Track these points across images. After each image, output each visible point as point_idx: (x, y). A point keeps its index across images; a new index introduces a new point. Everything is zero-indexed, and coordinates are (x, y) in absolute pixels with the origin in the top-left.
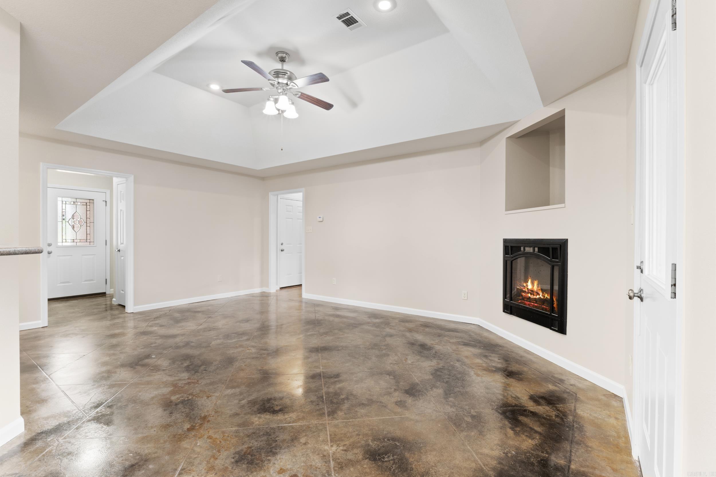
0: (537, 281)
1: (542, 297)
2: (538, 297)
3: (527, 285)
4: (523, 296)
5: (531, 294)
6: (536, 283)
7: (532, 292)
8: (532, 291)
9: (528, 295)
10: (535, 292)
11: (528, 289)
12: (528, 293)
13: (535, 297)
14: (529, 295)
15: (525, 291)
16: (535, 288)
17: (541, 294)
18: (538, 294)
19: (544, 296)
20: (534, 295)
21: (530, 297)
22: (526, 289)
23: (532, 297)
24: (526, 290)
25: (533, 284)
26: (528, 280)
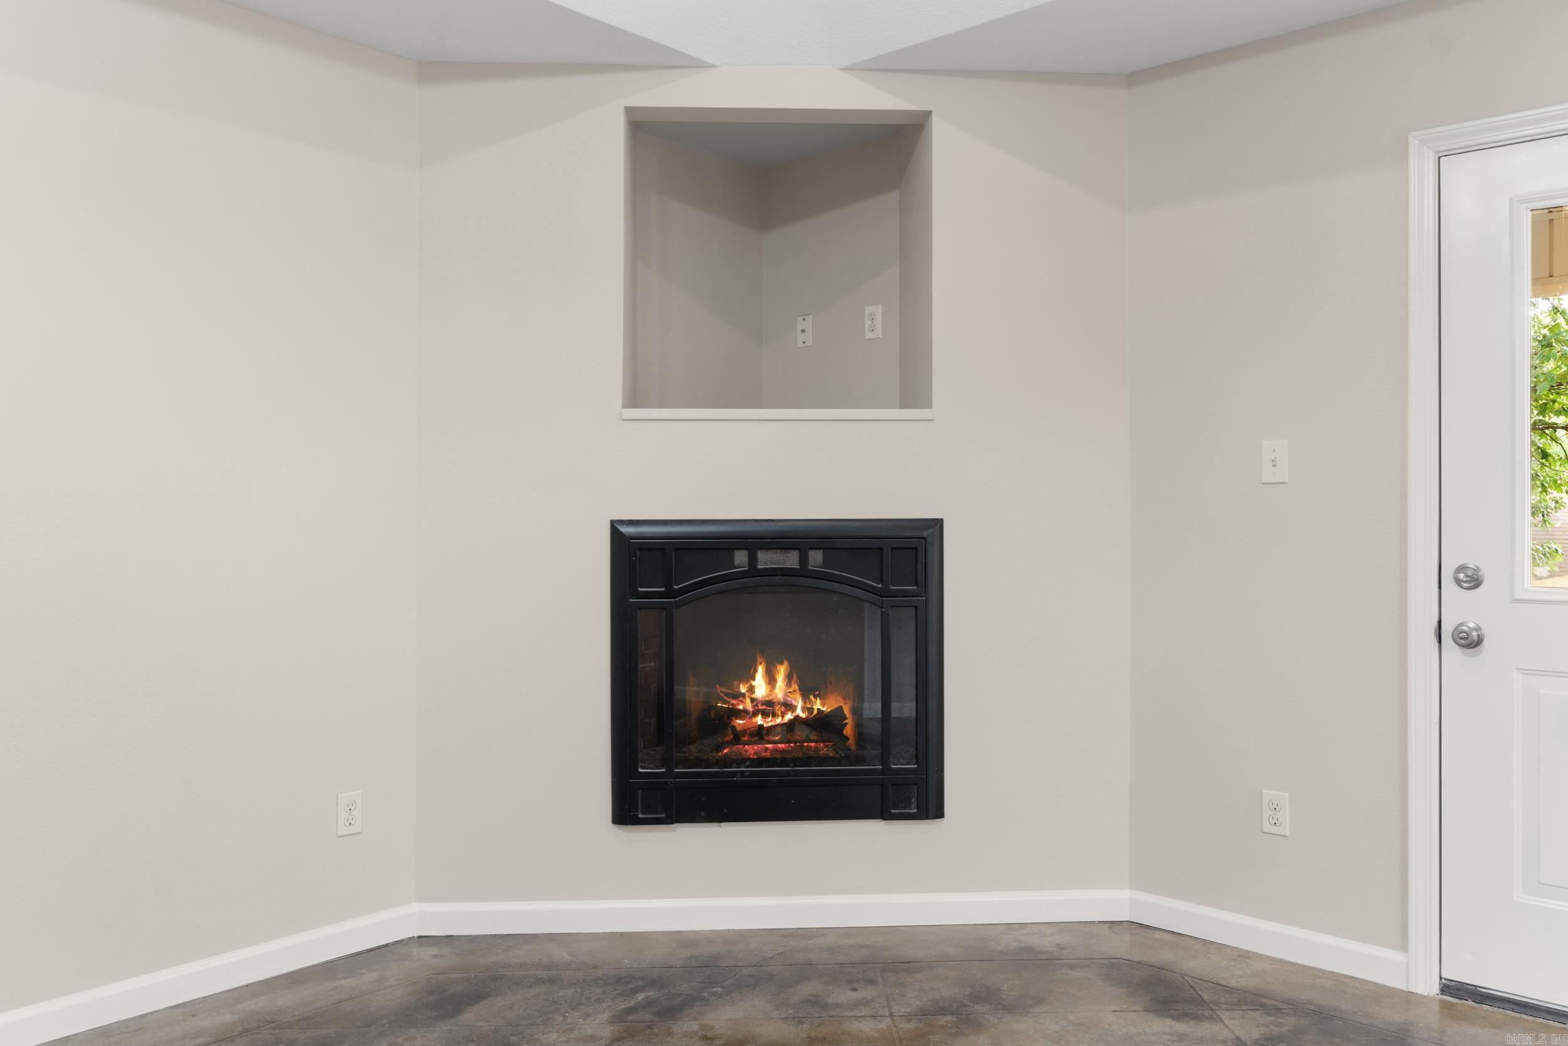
0: (786, 663)
1: (803, 715)
2: (789, 716)
3: (751, 689)
4: (739, 728)
5: (765, 714)
6: (781, 672)
7: (768, 707)
8: (770, 703)
9: (754, 720)
10: (779, 703)
11: (753, 700)
12: (755, 714)
13: (779, 720)
14: (759, 720)
15: (745, 711)
16: (780, 691)
17: (799, 704)
18: (789, 707)
19: (810, 710)
20: (774, 715)
21: (761, 726)
22: (748, 701)
23: (769, 722)
24: (749, 706)
25: (771, 680)
26: (756, 671)
